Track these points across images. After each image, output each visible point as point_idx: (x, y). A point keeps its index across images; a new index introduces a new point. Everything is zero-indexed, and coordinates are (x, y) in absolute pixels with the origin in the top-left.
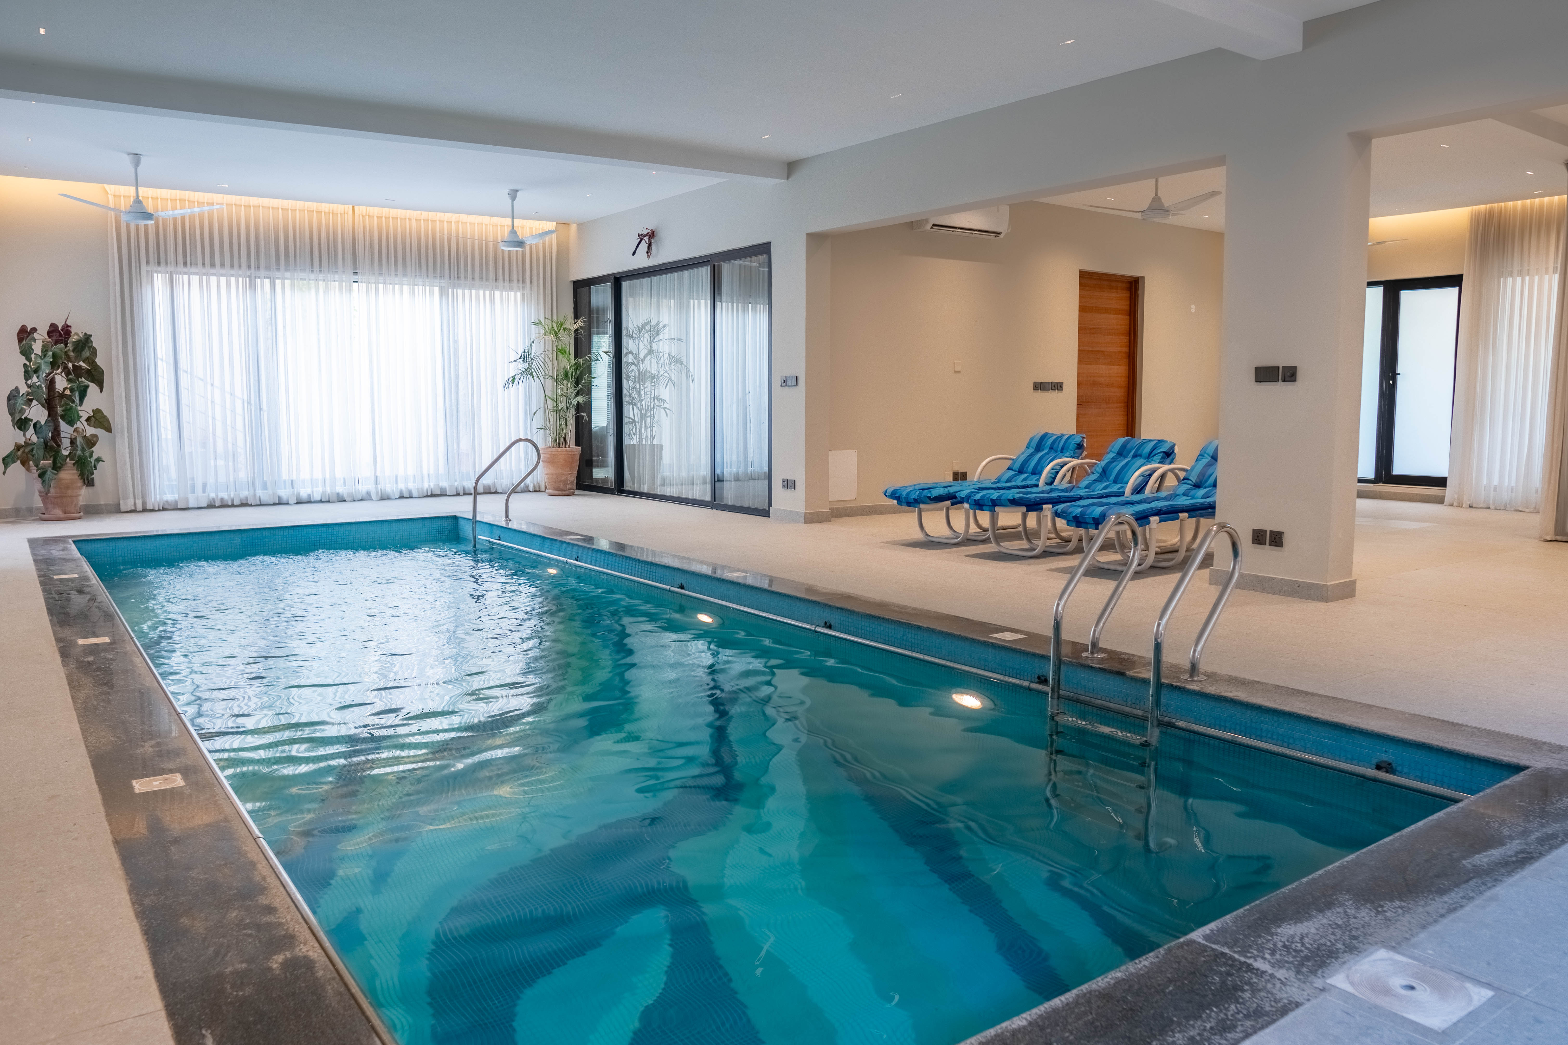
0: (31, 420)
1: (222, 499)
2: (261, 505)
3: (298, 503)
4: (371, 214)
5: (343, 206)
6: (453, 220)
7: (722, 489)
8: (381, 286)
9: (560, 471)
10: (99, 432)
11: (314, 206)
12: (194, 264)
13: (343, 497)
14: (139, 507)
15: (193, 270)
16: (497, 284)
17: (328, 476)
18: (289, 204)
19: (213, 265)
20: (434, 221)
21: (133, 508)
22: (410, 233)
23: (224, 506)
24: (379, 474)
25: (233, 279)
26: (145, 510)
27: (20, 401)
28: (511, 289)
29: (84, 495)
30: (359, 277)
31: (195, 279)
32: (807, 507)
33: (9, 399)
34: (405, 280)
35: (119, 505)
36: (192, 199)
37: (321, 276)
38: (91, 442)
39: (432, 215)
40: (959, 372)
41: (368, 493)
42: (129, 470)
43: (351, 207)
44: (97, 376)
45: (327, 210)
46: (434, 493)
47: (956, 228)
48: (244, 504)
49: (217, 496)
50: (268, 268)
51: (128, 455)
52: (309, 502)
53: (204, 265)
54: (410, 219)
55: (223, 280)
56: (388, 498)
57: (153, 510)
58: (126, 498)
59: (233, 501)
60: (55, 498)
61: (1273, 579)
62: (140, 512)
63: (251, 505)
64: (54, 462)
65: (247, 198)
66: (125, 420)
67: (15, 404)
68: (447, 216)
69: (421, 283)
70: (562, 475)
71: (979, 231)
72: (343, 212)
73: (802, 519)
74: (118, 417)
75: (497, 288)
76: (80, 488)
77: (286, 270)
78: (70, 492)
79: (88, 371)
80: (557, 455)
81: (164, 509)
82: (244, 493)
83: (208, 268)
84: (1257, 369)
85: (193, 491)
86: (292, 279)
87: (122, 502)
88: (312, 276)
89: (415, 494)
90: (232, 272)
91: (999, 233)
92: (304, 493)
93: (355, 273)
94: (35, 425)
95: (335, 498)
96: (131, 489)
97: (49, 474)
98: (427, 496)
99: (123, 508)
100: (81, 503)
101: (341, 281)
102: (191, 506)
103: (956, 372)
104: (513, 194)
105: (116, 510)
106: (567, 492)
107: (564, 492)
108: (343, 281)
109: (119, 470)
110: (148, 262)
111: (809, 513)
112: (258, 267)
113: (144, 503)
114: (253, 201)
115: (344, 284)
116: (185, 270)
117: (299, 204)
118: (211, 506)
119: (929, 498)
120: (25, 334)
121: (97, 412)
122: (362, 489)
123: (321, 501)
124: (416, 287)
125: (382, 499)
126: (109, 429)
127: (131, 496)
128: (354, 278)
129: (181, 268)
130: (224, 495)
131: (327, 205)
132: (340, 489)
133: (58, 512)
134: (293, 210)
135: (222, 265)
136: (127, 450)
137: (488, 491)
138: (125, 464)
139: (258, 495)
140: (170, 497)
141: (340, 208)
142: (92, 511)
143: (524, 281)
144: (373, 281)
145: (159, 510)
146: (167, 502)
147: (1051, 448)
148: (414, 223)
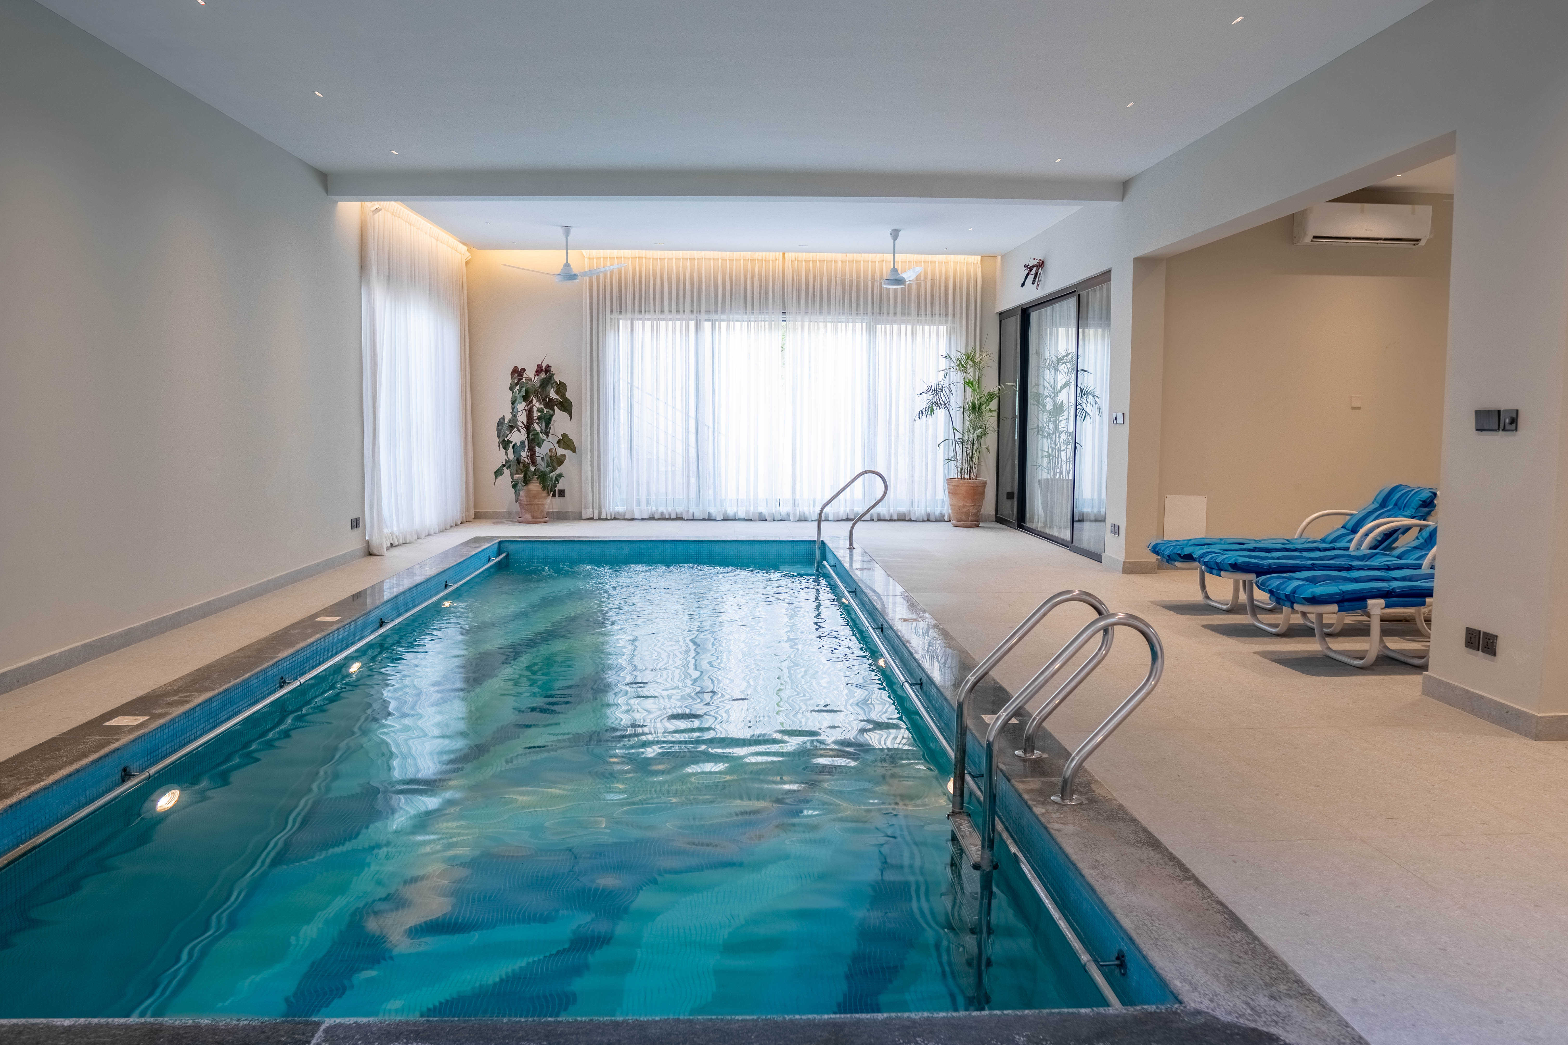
0: (511, 442)
1: (662, 513)
2: (693, 520)
3: (724, 520)
4: (800, 259)
5: (774, 253)
6: (877, 259)
7: (1081, 530)
8: (806, 324)
9: (961, 503)
10: (566, 452)
11: (749, 255)
12: (647, 311)
13: (765, 517)
14: (596, 516)
15: (647, 316)
16: (920, 318)
17: (752, 497)
18: (727, 255)
19: (662, 311)
20: (858, 262)
21: (591, 516)
22: (836, 274)
23: (663, 519)
24: (798, 497)
25: (678, 323)
26: (600, 519)
27: (505, 427)
28: (933, 323)
29: (551, 504)
30: (787, 317)
31: (648, 323)
32: (1126, 557)
33: (498, 425)
34: (829, 318)
35: (581, 513)
36: (648, 256)
37: (753, 317)
38: (560, 461)
39: (856, 256)
40: (1359, 408)
41: (788, 514)
42: (590, 484)
43: (781, 254)
44: (566, 406)
45: (760, 258)
46: (849, 517)
47: (1349, 238)
48: (679, 518)
49: (657, 510)
50: (708, 312)
51: (590, 472)
52: (735, 520)
53: (655, 311)
54: (836, 262)
55: (670, 323)
56: (806, 520)
57: (606, 519)
58: (586, 508)
59: (670, 515)
60: (527, 505)
61: (1482, 697)
62: (596, 520)
63: (684, 520)
64: (525, 476)
65: (692, 252)
66: (589, 443)
67: (501, 430)
68: (871, 257)
69: (844, 320)
70: (964, 506)
71: (1386, 239)
72: (774, 259)
73: (1121, 568)
74: (583, 440)
75: (919, 322)
76: (545, 498)
77: (723, 313)
78: (536, 501)
79: (561, 403)
80: (958, 486)
81: (615, 519)
82: (680, 509)
83: (658, 315)
84: (1478, 413)
85: (639, 504)
86: (728, 320)
87: (583, 511)
88: (745, 317)
89: (831, 518)
90: (678, 317)
91: (1418, 240)
92: (731, 512)
93: (784, 313)
94: (514, 446)
95: (757, 517)
96: (591, 501)
97: (519, 486)
98: (843, 520)
99: (584, 517)
100: (546, 510)
101: (770, 321)
102: (636, 517)
103: (1353, 408)
104: (895, 234)
105: (579, 517)
106: (969, 524)
107: (966, 524)
108: (772, 321)
109: (583, 485)
110: (611, 311)
111: (1130, 563)
112: (700, 312)
113: (600, 513)
114: (696, 254)
115: (773, 323)
116: (640, 316)
117: (735, 255)
118: (652, 518)
119: (1179, 555)
120: (517, 373)
121: (565, 436)
122: (784, 510)
123: (745, 520)
124: (840, 324)
125: (800, 520)
126: (574, 451)
127: (591, 507)
128: (782, 317)
129: (637, 315)
130: (662, 509)
131: (760, 254)
132: (763, 509)
133: (528, 517)
134: (731, 260)
135: (670, 311)
136: (589, 468)
137: (902, 518)
138: (587, 479)
139: (691, 511)
140: (620, 509)
141: (772, 255)
142: (561, 517)
143: (946, 315)
144: (800, 320)
145: (611, 519)
146: (618, 512)
147: (1396, 504)
148: (839, 264)
